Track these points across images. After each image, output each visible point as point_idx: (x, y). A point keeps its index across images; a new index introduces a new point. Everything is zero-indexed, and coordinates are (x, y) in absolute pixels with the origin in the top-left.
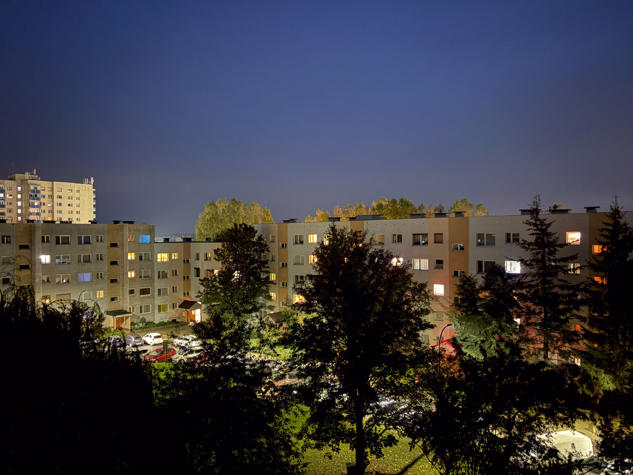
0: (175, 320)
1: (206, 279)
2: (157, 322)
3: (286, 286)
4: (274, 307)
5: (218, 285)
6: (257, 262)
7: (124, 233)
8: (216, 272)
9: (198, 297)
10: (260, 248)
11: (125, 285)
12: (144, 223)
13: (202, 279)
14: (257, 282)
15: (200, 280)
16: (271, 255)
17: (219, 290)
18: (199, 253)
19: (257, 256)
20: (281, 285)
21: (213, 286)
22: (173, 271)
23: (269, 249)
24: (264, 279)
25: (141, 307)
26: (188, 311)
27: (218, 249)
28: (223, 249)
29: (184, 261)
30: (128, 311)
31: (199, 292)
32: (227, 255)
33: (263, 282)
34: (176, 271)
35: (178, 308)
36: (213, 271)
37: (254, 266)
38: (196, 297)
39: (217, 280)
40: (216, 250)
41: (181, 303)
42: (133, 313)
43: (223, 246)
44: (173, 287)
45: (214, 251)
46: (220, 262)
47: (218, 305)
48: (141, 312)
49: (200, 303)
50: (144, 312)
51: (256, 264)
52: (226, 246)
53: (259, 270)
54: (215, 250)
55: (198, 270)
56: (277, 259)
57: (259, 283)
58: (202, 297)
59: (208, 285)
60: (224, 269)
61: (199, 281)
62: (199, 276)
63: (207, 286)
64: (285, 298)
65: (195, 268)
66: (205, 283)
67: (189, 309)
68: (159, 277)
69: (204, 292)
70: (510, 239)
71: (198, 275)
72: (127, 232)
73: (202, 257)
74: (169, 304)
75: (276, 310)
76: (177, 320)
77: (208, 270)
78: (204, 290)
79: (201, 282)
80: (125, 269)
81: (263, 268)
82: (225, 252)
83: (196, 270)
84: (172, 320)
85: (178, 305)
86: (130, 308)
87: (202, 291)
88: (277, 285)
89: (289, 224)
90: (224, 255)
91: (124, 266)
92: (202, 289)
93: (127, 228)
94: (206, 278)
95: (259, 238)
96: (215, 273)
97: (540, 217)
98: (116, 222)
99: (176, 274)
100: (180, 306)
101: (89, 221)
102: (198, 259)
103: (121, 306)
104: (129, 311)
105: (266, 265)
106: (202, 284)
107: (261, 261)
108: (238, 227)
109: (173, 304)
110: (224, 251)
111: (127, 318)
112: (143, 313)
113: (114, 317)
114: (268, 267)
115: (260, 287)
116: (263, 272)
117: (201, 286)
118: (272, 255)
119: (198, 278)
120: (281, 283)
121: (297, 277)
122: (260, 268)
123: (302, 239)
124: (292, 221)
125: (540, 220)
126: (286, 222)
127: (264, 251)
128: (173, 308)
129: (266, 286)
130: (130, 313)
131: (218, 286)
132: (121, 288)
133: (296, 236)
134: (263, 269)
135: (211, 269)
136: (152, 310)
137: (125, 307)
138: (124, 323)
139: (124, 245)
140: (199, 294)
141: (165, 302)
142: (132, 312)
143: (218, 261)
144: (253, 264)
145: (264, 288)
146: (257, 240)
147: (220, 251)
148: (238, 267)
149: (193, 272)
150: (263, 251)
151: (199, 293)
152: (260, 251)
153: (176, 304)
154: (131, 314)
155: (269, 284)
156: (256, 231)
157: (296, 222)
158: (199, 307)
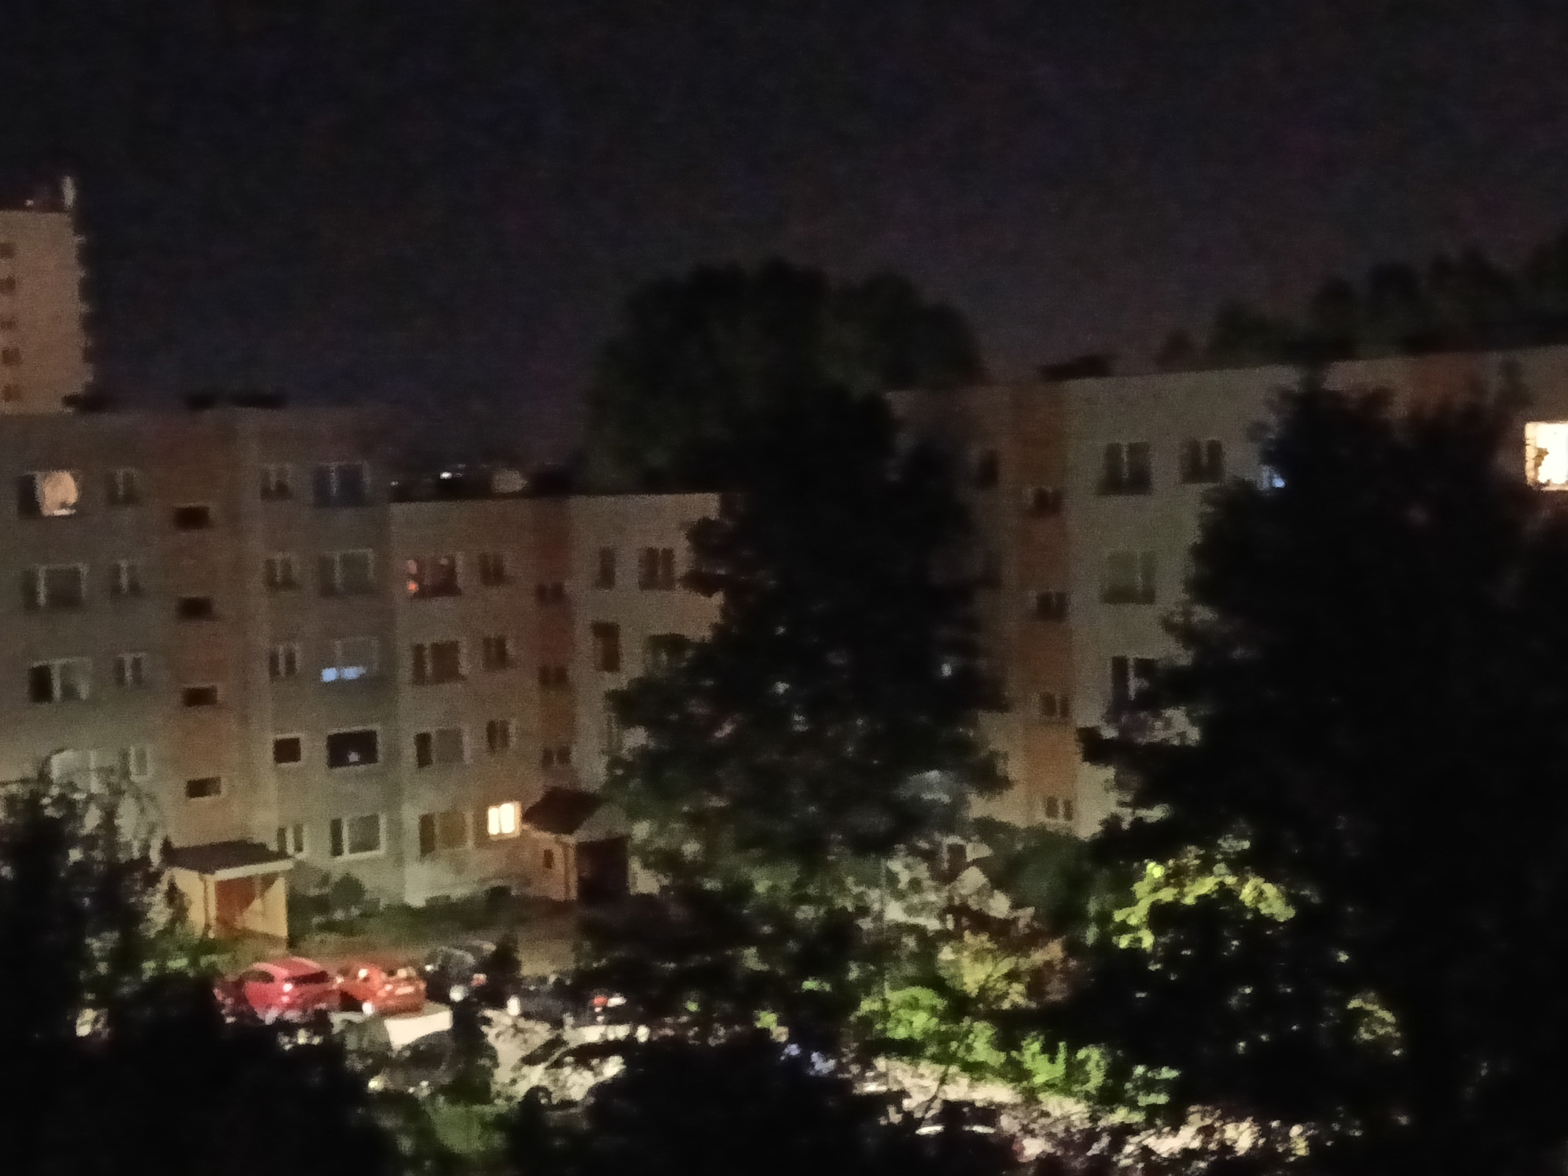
0: (505, 890)
2: (415, 899)
3: (1065, 711)
7: (240, 452)
11: (252, 718)
16: (979, 553)
18: (612, 551)
22: (487, 641)
25: (335, 825)
26: (566, 846)
29: (541, 589)
30: (273, 847)
34: (501, 641)
40: (698, 524)
41: (531, 803)
44: (491, 726)
48: (337, 851)
50: (353, 850)
55: (609, 634)
56: (1010, 570)
62: (616, 668)
65: (596, 627)
67: (570, 834)
68: (419, 673)
71: (611, 662)
73: (628, 570)
74: (472, 811)
76: (514, 893)
80: (248, 640)
83: (599, 633)
84: (491, 892)
86: (281, 833)
93: (255, 429)
98: (200, 402)
99: (502, 658)
102: (606, 578)
103: (237, 822)
104: (275, 849)
111: (268, 880)
112: (347, 856)
113: (208, 877)
118: (988, 552)
121: (1120, 665)
123: (1141, 463)
124: (1087, 369)
126: (1059, 373)
130: (281, 855)
132: (234, 729)
136: (390, 839)
137: (256, 828)
138: (257, 904)
139: (242, 516)
142: (290, 851)
149: (585, 646)
154: (288, 864)
157: (1108, 373)
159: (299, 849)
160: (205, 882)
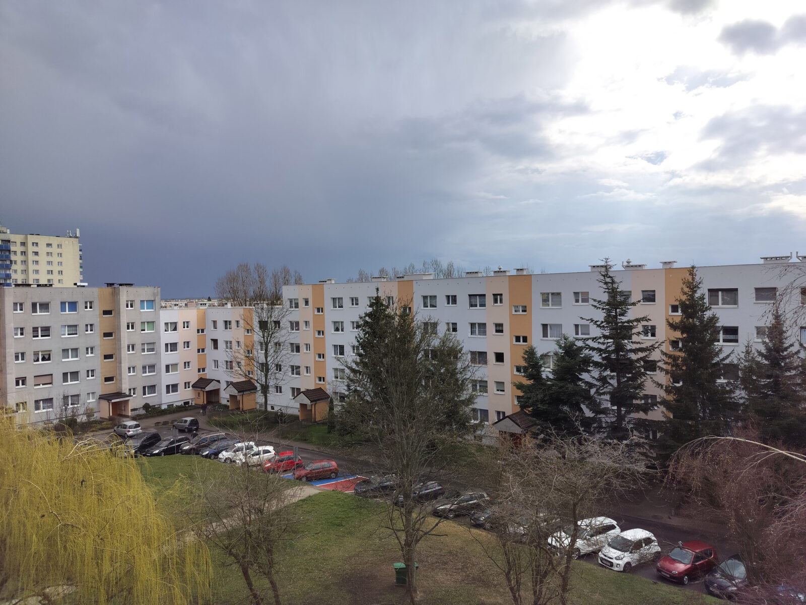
0: (188, 403)
2: (164, 407)
3: (323, 358)
7: (120, 296)
11: (122, 362)
18: (216, 321)
20: (317, 358)
22: (184, 342)
25: (144, 388)
26: (203, 391)
29: (198, 330)
34: (188, 343)
35: (191, 388)
41: (195, 381)
42: (134, 396)
44: (185, 362)
48: (144, 394)
55: (215, 342)
56: (311, 326)
62: (217, 349)
65: (212, 340)
67: (205, 388)
68: (167, 351)
70: (579, 300)
71: (216, 347)
72: (125, 297)
73: (221, 325)
74: (180, 384)
75: (312, 387)
76: (190, 403)
80: (122, 342)
84: (184, 403)
85: (191, 385)
86: (130, 390)
88: (313, 357)
89: (326, 286)
91: (122, 339)
93: (125, 292)
97: (610, 274)
98: (110, 285)
99: (188, 347)
100: (193, 386)
101: (75, 284)
102: (215, 327)
103: (118, 388)
104: (128, 394)
109: (186, 383)
111: (126, 402)
112: (147, 395)
113: (109, 401)
118: (306, 322)
119: (216, 351)
120: (317, 355)
121: (336, 347)
123: (341, 303)
125: (610, 277)
128: (186, 388)
130: (130, 396)
132: (117, 365)
133: (334, 299)
136: (158, 391)
137: (123, 389)
139: (121, 313)
141: (174, 380)
142: (132, 394)
149: (210, 344)
153: (189, 383)
159: (134, 394)
160: (109, 403)
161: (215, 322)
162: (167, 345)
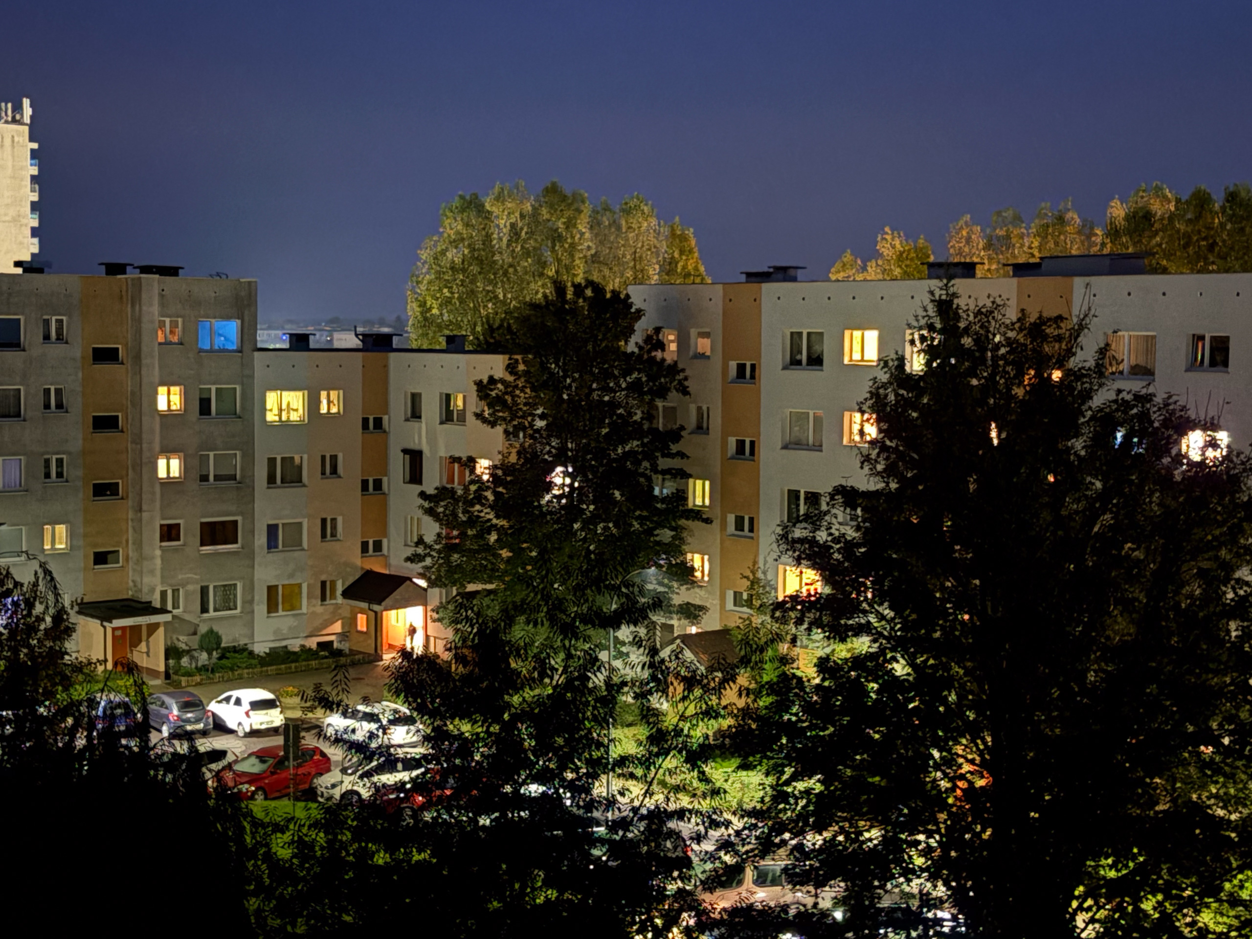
1: (444, 493)
2: (261, 648)
3: (751, 530)
4: (701, 608)
5: (491, 516)
6: (637, 431)
7: (144, 308)
8: (483, 466)
9: (414, 558)
10: (651, 378)
11: (144, 507)
12: (218, 275)
13: (431, 491)
14: (638, 513)
15: (423, 495)
16: (693, 408)
17: (493, 537)
18: (420, 395)
19: (639, 412)
20: (731, 528)
21: (473, 521)
22: (323, 458)
23: (686, 383)
24: (663, 500)
25: (204, 591)
26: (376, 613)
27: (492, 380)
28: (510, 378)
29: (365, 421)
30: (157, 604)
31: (420, 541)
32: (525, 404)
33: (659, 512)
34: (334, 458)
35: (340, 600)
36: (471, 462)
37: (627, 448)
38: (408, 559)
39: (486, 498)
40: (485, 381)
41: (351, 580)
42: (175, 612)
43: (511, 368)
44: (324, 521)
45: (475, 388)
46: (499, 429)
47: (489, 592)
48: (204, 609)
49: (422, 583)
50: (215, 610)
51: (636, 443)
52: (521, 367)
53: (646, 464)
54: (479, 384)
55: (415, 457)
56: (716, 422)
57: (645, 513)
58: (428, 561)
59: (455, 515)
60: (513, 458)
61: (421, 501)
62: (420, 482)
63: (448, 521)
64: (747, 578)
65: (405, 451)
66: (441, 510)
67: (379, 604)
68: (271, 479)
69: (436, 542)
71: (415, 476)
72: (155, 309)
73: (431, 409)
74: (307, 584)
75: (711, 622)
76: (335, 645)
77: (454, 460)
78: (439, 535)
79: (426, 505)
80: (145, 446)
81: (663, 457)
82: (517, 392)
83: (407, 457)
84: (319, 644)
85: (340, 589)
86: (164, 594)
87: (429, 539)
88: (716, 525)
89: (768, 288)
90: (515, 404)
91: (144, 436)
92: (431, 529)
93: (156, 291)
94: (444, 488)
95: (648, 339)
96: (478, 471)
98: (115, 269)
99: (334, 471)
100: (347, 593)
101: (17, 264)
102: (416, 414)
103: (131, 584)
104: (158, 606)
105: (674, 448)
106: (430, 512)
107: (654, 431)
108: (569, 295)
109: (323, 584)
110: (516, 387)
111: (152, 628)
112: (212, 613)
113: (105, 624)
114: (682, 455)
115: (650, 532)
116: (664, 472)
117: (428, 520)
118: (699, 409)
119: (417, 489)
120: (731, 519)
121: (794, 495)
122: (649, 456)
123: (817, 348)
124: (780, 275)
126: (758, 277)
127: (669, 390)
128: (323, 598)
129: (672, 529)
130: (163, 611)
131: (489, 520)
132: (130, 516)
133: (796, 337)
134: (664, 463)
135: (464, 456)
136: (244, 602)
137: (145, 590)
138: (143, 647)
139: (143, 356)
140: (420, 550)
141: (291, 576)
142: (170, 608)
143: (493, 424)
144: (624, 442)
145: (666, 535)
146: (641, 348)
147: (500, 386)
148: (568, 449)
149: (398, 465)
150: (662, 393)
151: (417, 544)
152: (650, 391)
153: (333, 583)
154: (167, 617)
155: (683, 522)
156: (639, 314)
157: (794, 279)
158: (419, 597)
159: (176, 606)
160: (105, 627)
161: (416, 398)
162: (272, 461)
